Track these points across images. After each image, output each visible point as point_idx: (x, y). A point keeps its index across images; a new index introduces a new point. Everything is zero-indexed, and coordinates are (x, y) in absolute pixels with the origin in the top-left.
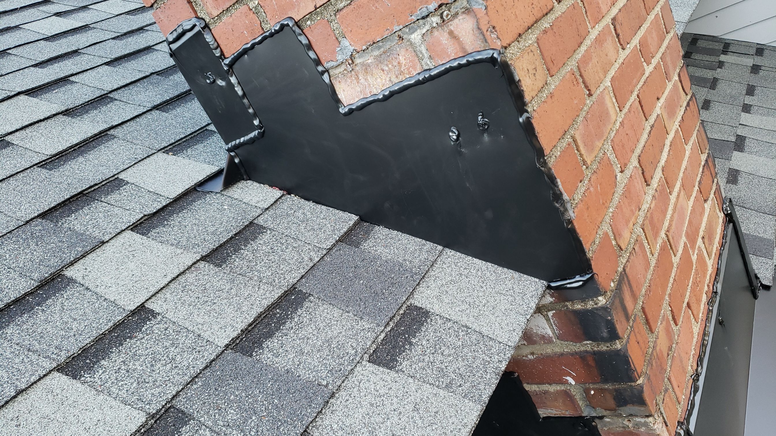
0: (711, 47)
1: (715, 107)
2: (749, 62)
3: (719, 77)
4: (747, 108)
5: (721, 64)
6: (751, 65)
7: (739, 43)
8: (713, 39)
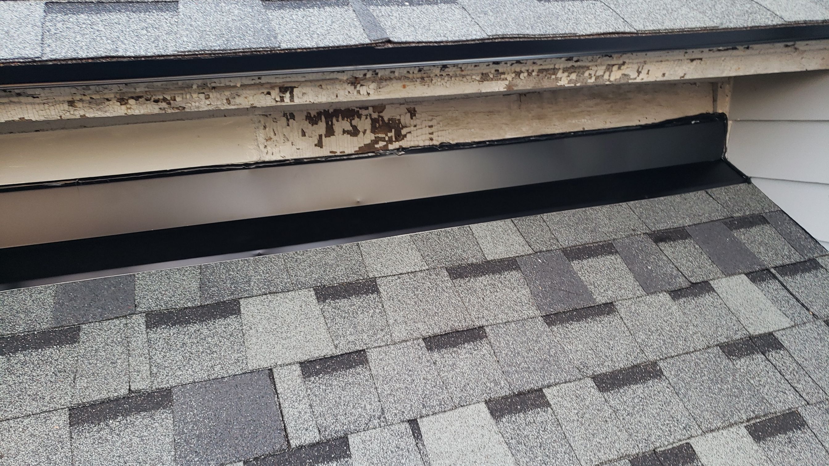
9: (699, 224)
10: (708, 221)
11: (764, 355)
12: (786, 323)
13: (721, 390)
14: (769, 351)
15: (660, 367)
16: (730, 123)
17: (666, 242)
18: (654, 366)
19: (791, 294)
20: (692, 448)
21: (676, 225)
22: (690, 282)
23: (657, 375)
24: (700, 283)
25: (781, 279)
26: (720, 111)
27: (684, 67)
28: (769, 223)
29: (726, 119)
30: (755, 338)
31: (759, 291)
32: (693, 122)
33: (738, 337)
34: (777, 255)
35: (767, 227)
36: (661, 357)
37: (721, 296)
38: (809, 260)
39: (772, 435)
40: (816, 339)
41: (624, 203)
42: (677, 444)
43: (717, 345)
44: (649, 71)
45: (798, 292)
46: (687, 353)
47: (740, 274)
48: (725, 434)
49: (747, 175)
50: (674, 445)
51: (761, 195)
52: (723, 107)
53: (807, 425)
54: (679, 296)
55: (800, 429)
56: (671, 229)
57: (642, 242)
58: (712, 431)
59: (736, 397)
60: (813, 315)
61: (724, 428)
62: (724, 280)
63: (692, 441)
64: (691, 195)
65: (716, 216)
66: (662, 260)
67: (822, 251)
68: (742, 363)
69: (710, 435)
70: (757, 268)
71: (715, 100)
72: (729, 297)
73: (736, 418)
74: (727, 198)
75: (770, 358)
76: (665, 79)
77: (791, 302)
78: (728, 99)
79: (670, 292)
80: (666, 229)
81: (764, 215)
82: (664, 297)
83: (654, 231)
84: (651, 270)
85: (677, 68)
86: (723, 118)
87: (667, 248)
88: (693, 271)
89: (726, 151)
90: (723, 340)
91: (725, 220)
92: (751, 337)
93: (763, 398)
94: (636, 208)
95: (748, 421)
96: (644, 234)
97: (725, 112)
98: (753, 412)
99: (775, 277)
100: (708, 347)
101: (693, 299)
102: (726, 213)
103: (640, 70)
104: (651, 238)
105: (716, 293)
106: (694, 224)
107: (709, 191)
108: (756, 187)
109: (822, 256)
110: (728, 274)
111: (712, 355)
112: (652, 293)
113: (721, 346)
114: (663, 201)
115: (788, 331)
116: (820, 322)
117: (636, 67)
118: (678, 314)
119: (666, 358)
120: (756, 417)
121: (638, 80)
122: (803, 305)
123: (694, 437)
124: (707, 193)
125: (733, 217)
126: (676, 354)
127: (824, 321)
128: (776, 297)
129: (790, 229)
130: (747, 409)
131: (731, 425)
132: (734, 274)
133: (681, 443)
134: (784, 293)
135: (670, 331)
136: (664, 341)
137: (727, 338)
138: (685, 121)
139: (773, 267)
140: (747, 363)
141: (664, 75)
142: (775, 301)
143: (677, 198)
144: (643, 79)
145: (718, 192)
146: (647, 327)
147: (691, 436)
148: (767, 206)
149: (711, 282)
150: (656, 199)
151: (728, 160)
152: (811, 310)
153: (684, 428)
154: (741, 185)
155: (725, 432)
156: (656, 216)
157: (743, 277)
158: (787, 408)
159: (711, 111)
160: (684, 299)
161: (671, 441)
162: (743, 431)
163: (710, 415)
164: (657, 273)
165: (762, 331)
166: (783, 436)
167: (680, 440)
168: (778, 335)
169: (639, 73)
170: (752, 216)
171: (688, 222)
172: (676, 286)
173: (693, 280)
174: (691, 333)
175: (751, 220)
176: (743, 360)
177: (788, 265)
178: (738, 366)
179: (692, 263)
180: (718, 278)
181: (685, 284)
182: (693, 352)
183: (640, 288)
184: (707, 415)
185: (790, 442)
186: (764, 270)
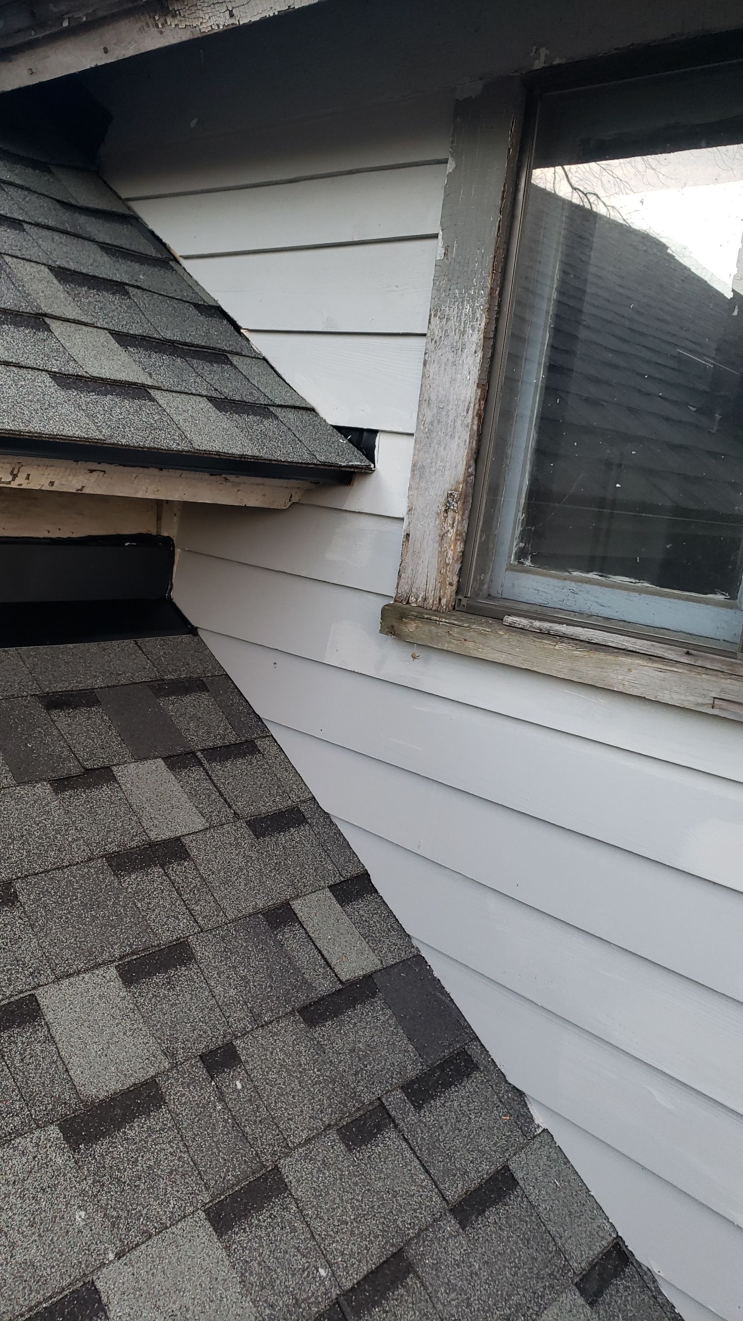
9: (114, 686)
10: (128, 682)
11: (163, 868)
12: (199, 823)
13: (94, 918)
14: (170, 863)
15: (15, 890)
16: (178, 551)
17: (62, 709)
18: (8, 889)
19: (215, 786)
20: (37, 1001)
21: (81, 686)
22: (84, 768)
23: (9, 901)
24: (98, 769)
25: (207, 766)
26: (166, 534)
27: (81, 478)
28: (208, 691)
29: (173, 545)
30: (156, 845)
31: (175, 783)
32: (127, 544)
33: (134, 844)
34: (208, 733)
35: (205, 696)
36: (19, 875)
37: (123, 787)
38: (247, 741)
39: (150, 974)
40: (231, 844)
41: (12, 649)
42: (16, 998)
43: (102, 857)
44: (29, 475)
45: (224, 784)
46: (58, 868)
47: (156, 758)
48: (86, 979)
49: (193, 623)
50: (12, 999)
51: (206, 652)
52: (170, 530)
53: (195, 960)
54: (66, 786)
55: (185, 966)
56: (73, 691)
57: (26, 707)
58: (69, 976)
59: (113, 927)
60: (235, 813)
61: (86, 971)
62: (132, 765)
63: (38, 992)
64: (115, 645)
65: (142, 676)
66: (51, 734)
67: (263, 732)
68: (132, 880)
69: (66, 982)
70: (180, 750)
71: (159, 519)
72: (134, 789)
73: (106, 956)
74: (162, 653)
75: (170, 871)
76: (53, 488)
77: (213, 797)
78: (176, 519)
79: (52, 782)
80: (65, 691)
81: (204, 679)
82: (43, 790)
83: (48, 693)
84: (32, 750)
85: (70, 478)
86: (169, 543)
87: (62, 718)
88: (91, 753)
89: (171, 589)
90: (113, 848)
91: (152, 683)
92: (152, 845)
93: (148, 926)
94: (28, 658)
95: (121, 958)
96: (32, 696)
97: (171, 536)
98: (130, 946)
99: (201, 764)
100: (90, 859)
101: (85, 792)
102: (155, 674)
103: (15, 473)
104: (41, 702)
105: (118, 783)
106: (108, 687)
107: (140, 641)
108: (203, 641)
109: (263, 737)
110: (141, 757)
111: (92, 871)
112: (25, 783)
113: (109, 858)
114: (70, 649)
115: (200, 836)
116: (241, 823)
117: (9, 468)
118: (57, 814)
119: (26, 876)
120: (133, 953)
121: (14, 485)
122: (225, 800)
123: (42, 986)
124: (136, 643)
125: (163, 680)
126: (41, 870)
127: (246, 822)
128: (195, 790)
129: (232, 700)
130: (124, 942)
131: (98, 966)
132: (146, 758)
133: (21, 995)
134: (207, 784)
135: (40, 838)
136: (29, 851)
137: (119, 846)
138: (117, 540)
139: (200, 750)
140: (139, 879)
141: (52, 483)
142: (193, 795)
143: (93, 647)
144: (21, 485)
145: (153, 644)
146: (7, 832)
147: (39, 986)
148: (210, 667)
149: (114, 769)
150: (62, 646)
151: (174, 600)
152: (234, 807)
153: (31, 974)
154: (184, 636)
155: (87, 976)
156: (55, 671)
157: (160, 762)
158: (175, 938)
159: (154, 532)
160: (70, 792)
161: (8, 993)
162: (113, 972)
163: (71, 954)
164: (39, 754)
165: (167, 835)
166: (161, 976)
167: (22, 992)
168: (186, 841)
169: (15, 476)
170: (190, 679)
171: (99, 683)
172: (64, 774)
173: (89, 765)
174: (70, 839)
175: (187, 685)
176: (133, 876)
177: (220, 747)
178: (125, 885)
179: (93, 741)
180: (125, 762)
181: (76, 771)
182: (67, 867)
183: (10, 775)
184: (67, 953)
185: (169, 983)
186: (189, 754)
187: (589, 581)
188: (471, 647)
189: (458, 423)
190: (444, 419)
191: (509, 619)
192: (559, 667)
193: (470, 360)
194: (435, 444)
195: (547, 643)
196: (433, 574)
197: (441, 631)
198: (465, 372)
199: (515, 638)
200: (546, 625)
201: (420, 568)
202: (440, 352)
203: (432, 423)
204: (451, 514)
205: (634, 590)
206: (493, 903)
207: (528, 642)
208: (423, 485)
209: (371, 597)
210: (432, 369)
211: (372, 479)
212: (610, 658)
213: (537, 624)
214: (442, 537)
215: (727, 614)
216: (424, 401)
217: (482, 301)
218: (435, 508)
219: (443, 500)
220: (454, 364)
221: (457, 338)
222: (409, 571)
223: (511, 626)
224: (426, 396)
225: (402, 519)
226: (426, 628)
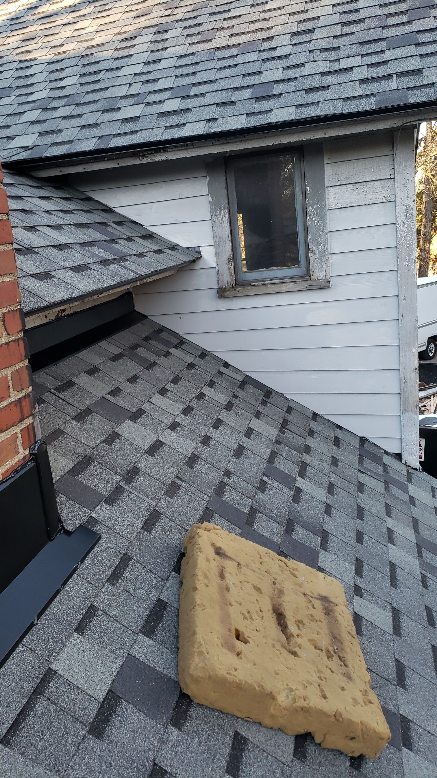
0: (169, 339)
1: (139, 383)
2: (189, 359)
3: (159, 363)
4: (163, 392)
5: (167, 354)
6: (190, 362)
7: (192, 345)
8: (175, 335)
16: (134, 295)
29: (132, 294)
38: (181, 341)
51: (153, 322)
89: (134, 307)
97: (131, 291)
107: (128, 329)
108: (151, 319)
151: (136, 310)
187: (264, 271)
188: (247, 293)
189: (227, 240)
190: (222, 240)
191: (253, 284)
192: (270, 291)
193: (226, 225)
194: (221, 247)
195: (265, 286)
196: (229, 279)
197: (237, 292)
198: (226, 228)
199: (257, 288)
200: (263, 283)
201: (224, 279)
202: (216, 224)
203: (219, 242)
204: (230, 263)
205: (276, 270)
206: (263, 353)
207: (260, 287)
208: (220, 257)
209: (209, 290)
210: (215, 228)
211: (202, 259)
212: (281, 285)
213: (260, 283)
214: (229, 269)
215: (299, 269)
216: (214, 237)
217: (226, 211)
218: (225, 262)
219: (227, 259)
220: (222, 226)
221: (221, 220)
222: (221, 280)
223: (254, 285)
224: (215, 235)
225: (216, 267)
226: (232, 292)
